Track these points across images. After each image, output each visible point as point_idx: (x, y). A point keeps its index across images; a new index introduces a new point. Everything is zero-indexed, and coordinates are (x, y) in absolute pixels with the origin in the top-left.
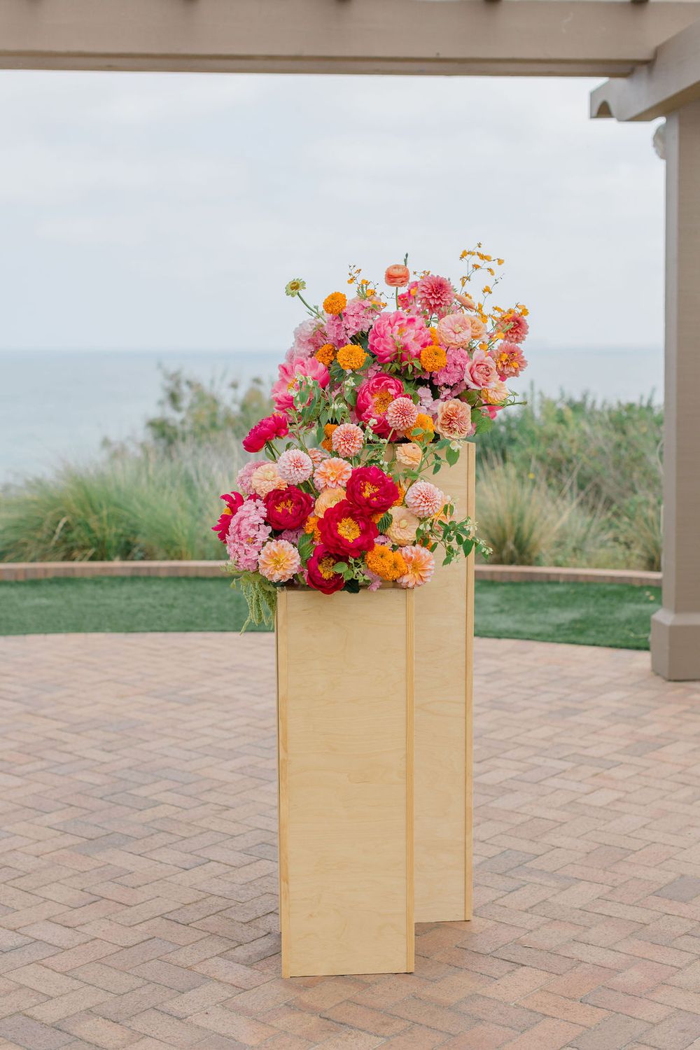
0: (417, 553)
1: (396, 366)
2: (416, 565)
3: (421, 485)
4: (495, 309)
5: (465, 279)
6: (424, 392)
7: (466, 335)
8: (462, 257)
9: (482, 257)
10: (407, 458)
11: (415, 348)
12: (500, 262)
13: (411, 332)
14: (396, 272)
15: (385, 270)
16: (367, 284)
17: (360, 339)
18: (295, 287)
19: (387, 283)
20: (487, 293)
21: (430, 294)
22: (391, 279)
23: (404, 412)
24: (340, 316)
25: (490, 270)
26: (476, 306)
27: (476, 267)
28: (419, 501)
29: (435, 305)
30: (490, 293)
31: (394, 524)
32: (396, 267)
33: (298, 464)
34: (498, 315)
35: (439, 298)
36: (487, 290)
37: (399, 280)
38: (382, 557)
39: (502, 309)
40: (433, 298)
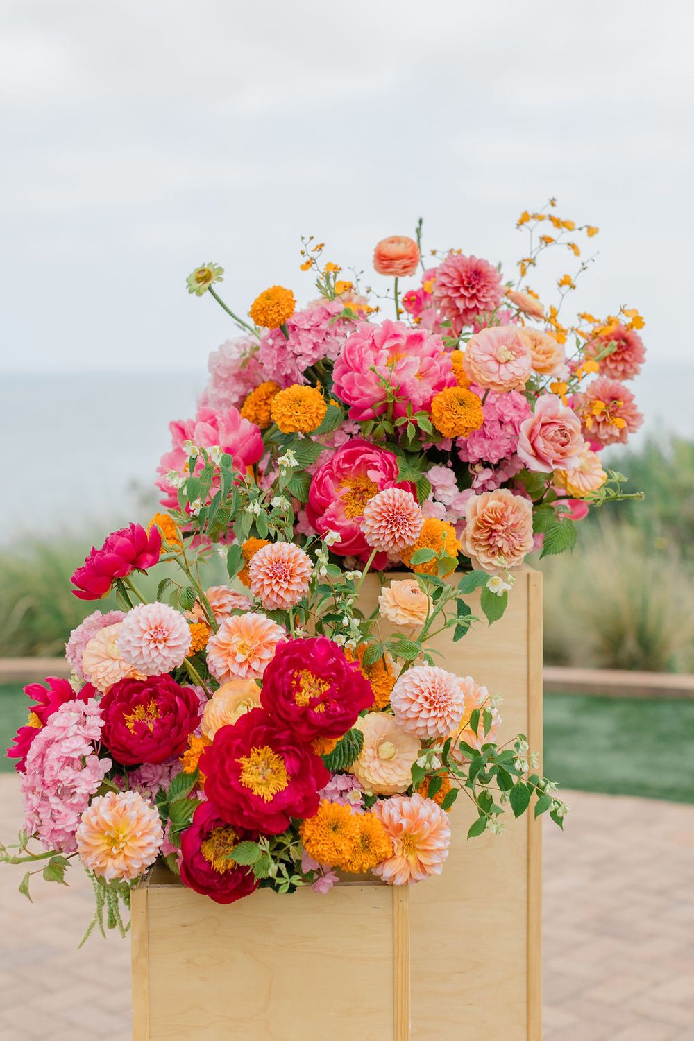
0: (413, 815)
1: (385, 426)
2: (410, 839)
3: (422, 674)
4: (583, 316)
5: (526, 264)
6: (442, 476)
7: (521, 368)
8: (521, 223)
9: (558, 223)
10: (399, 611)
11: (421, 391)
12: (591, 231)
13: (413, 361)
14: (395, 249)
15: (374, 246)
16: (337, 270)
17: (318, 374)
18: (204, 278)
19: (377, 269)
20: (566, 288)
21: (457, 289)
22: (385, 261)
23: (395, 518)
24: (284, 330)
25: (572, 246)
26: (546, 312)
27: (547, 240)
28: (415, 708)
29: (467, 311)
30: (573, 287)
31: (367, 752)
32: (394, 240)
33: (159, 635)
34: (588, 328)
35: (474, 297)
36: (566, 282)
37: (399, 264)
38: (335, 829)
39: (596, 316)
40: (462, 296)
